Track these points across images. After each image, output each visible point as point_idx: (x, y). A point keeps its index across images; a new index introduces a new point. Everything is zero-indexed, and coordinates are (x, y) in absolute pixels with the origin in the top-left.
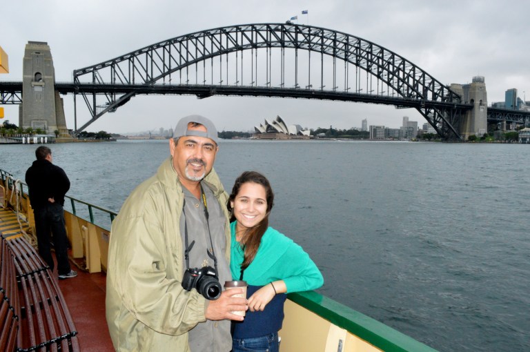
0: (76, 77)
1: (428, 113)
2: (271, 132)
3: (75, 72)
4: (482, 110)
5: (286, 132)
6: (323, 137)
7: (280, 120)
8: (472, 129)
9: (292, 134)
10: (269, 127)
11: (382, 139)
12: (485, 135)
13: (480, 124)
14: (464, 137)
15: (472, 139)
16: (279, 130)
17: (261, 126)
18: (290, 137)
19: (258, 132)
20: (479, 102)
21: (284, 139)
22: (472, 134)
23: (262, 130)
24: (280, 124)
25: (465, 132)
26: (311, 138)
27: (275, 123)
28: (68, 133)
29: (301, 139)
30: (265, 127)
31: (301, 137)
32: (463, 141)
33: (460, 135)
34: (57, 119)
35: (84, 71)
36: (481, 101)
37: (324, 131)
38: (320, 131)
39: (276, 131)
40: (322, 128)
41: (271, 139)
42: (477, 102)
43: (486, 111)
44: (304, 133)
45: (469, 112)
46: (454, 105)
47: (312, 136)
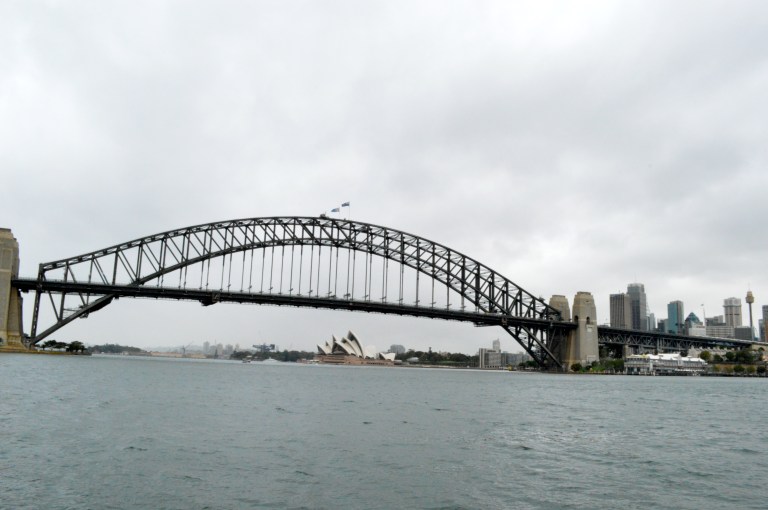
0: (42, 271)
1: (518, 332)
2: (338, 353)
3: (41, 266)
4: (589, 330)
5: (359, 354)
6: (415, 363)
7: (352, 337)
8: (577, 356)
9: (368, 358)
10: (336, 346)
11: (497, 368)
12: (594, 364)
13: (588, 347)
14: (567, 364)
15: (577, 369)
16: (349, 351)
17: (327, 345)
18: (365, 362)
19: (322, 353)
20: (585, 320)
21: (354, 364)
22: (577, 362)
23: (328, 351)
24: (352, 343)
25: (569, 358)
26: (396, 364)
27: (344, 341)
28: (20, 342)
29: (380, 364)
30: (331, 345)
31: (382, 361)
32: (566, 372)
33: (562, 363)
34: (8, 323)
35: (55, 265)
36: (588, 318)
37: (418, 354)
38: (412, 354)
39: (345, 353)
40: (416, 350)
41: (337, 363)
42: (582, 320)
43: (596, 331)
44: (387, 357)
45: (573, 332)
46: (549, 323)
47: (400, 361)
